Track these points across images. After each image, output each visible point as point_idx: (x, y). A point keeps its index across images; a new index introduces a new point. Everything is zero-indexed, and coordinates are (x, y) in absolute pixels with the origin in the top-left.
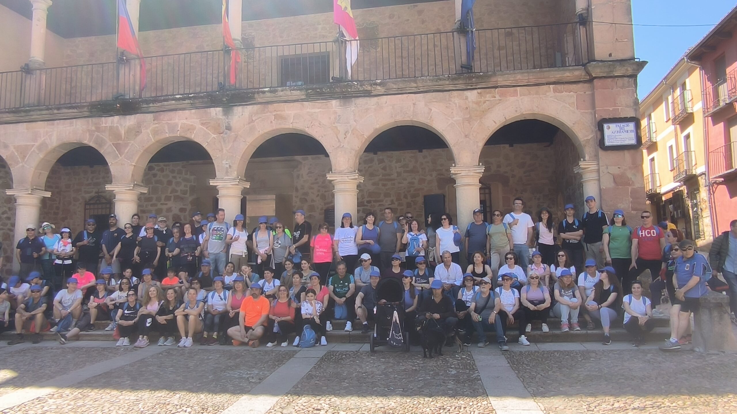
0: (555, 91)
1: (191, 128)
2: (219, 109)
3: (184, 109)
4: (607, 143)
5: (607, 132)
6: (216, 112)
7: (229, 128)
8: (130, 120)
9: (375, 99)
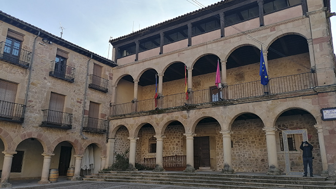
0: (302, 99)
1: (178, 117)
2: (186, 111)
3: (175, 111)
4: (325, 118)
5: (325, 114)
6: (185, 112)
7: (189, 117)
8: (161, 116)
9: (235, 105)
